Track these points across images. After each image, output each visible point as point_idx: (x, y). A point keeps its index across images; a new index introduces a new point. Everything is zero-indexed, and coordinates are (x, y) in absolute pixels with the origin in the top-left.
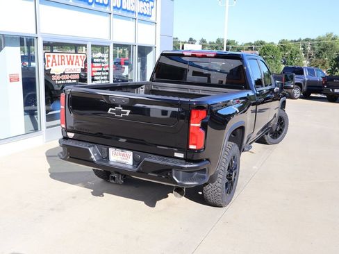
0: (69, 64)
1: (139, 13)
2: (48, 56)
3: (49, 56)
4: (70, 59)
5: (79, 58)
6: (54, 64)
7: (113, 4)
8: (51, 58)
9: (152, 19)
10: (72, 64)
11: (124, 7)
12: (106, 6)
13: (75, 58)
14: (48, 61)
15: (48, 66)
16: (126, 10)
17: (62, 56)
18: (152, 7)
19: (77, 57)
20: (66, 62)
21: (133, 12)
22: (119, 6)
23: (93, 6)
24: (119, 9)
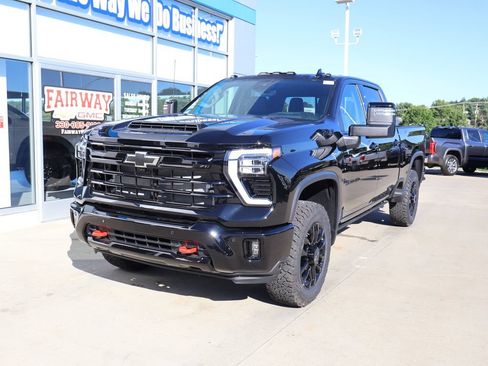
0: (84, 105)
1: (200, 40)
2: (49, 91)
3: (52, 91)
4: (86, 98)
5: (101, 98)
6: (59, 104)
7: (157, 23)
8: (54, 95)
9: (222, 49)
10: (89, 106)
11: (175, 29)
12: (146, 24)
13: (94, 98)
14: (50, 99)
15: (49, 107)
16: (178, 33)
17: (72, 93)
18: (221, 32)
19: (98, 96)
20: (80, 103)
21: (190, 37)
22: (167, 26)
23: (125, 24)
24: (167, 30)
